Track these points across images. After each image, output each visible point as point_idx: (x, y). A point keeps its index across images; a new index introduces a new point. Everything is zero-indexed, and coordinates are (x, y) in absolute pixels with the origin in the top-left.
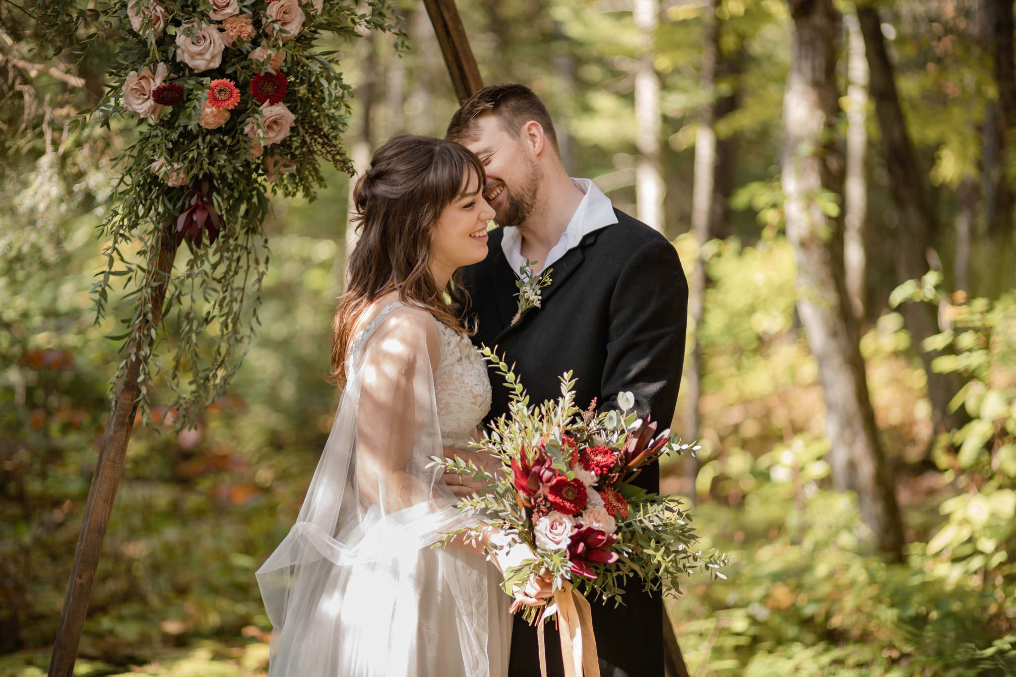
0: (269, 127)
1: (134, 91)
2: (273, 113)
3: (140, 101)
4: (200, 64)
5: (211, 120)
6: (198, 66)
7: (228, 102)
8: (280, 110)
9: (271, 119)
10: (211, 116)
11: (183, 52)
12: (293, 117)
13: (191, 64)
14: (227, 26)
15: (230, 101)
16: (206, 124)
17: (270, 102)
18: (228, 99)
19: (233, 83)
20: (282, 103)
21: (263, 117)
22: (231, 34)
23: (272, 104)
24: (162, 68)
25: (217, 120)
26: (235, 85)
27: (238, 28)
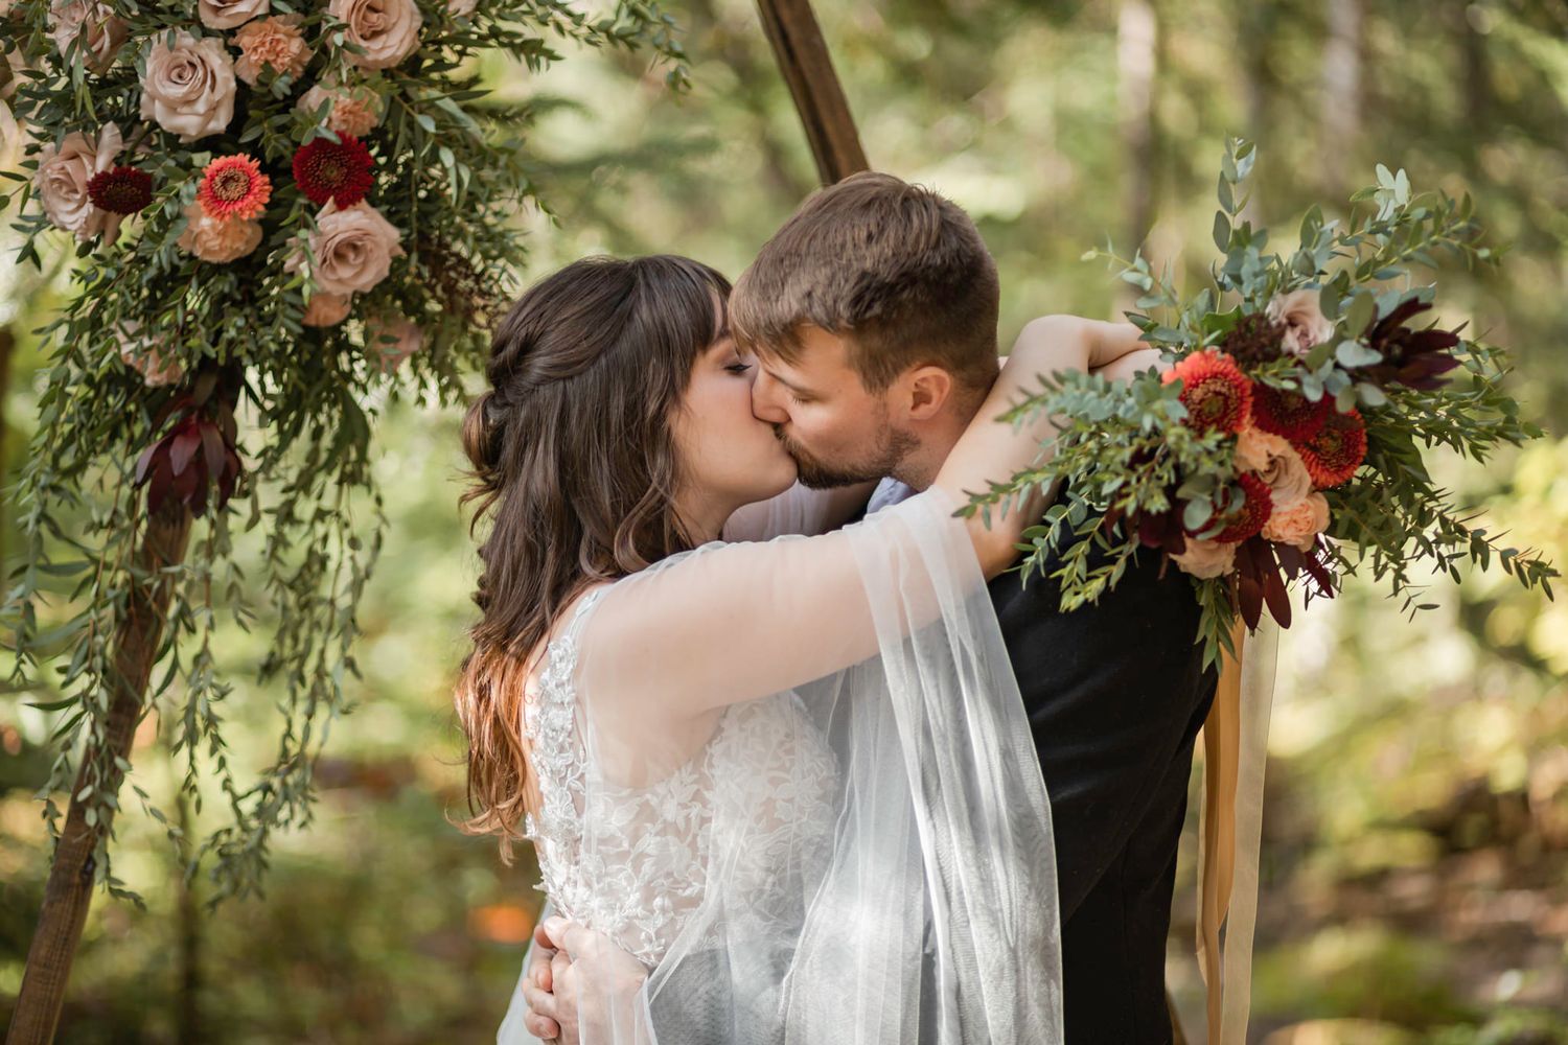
0: (339, 255)
1: (56, 185)
2: (342, 227)
3: (72, 206)
4: (189, 123)
5: (215, 244)
6: (183, 128)
7: (240, 204)
8: (359, 219)
9: (337, 240)
10: (212, 235)
11: (152, 99)
12: (395, 234)
13: (168, 123)
14: (244, 41)
15: (246, 201)
16: (207, 251)
17: (336, 201)
18: (242, 198)
19: (256, 163)
20: (364, 203)
21: (321, 234)
22: (254, 58)
23: (341, 206)
24: (110, 132)
25: (228, 243)
26: (259, 168)
27: (268, 44)
